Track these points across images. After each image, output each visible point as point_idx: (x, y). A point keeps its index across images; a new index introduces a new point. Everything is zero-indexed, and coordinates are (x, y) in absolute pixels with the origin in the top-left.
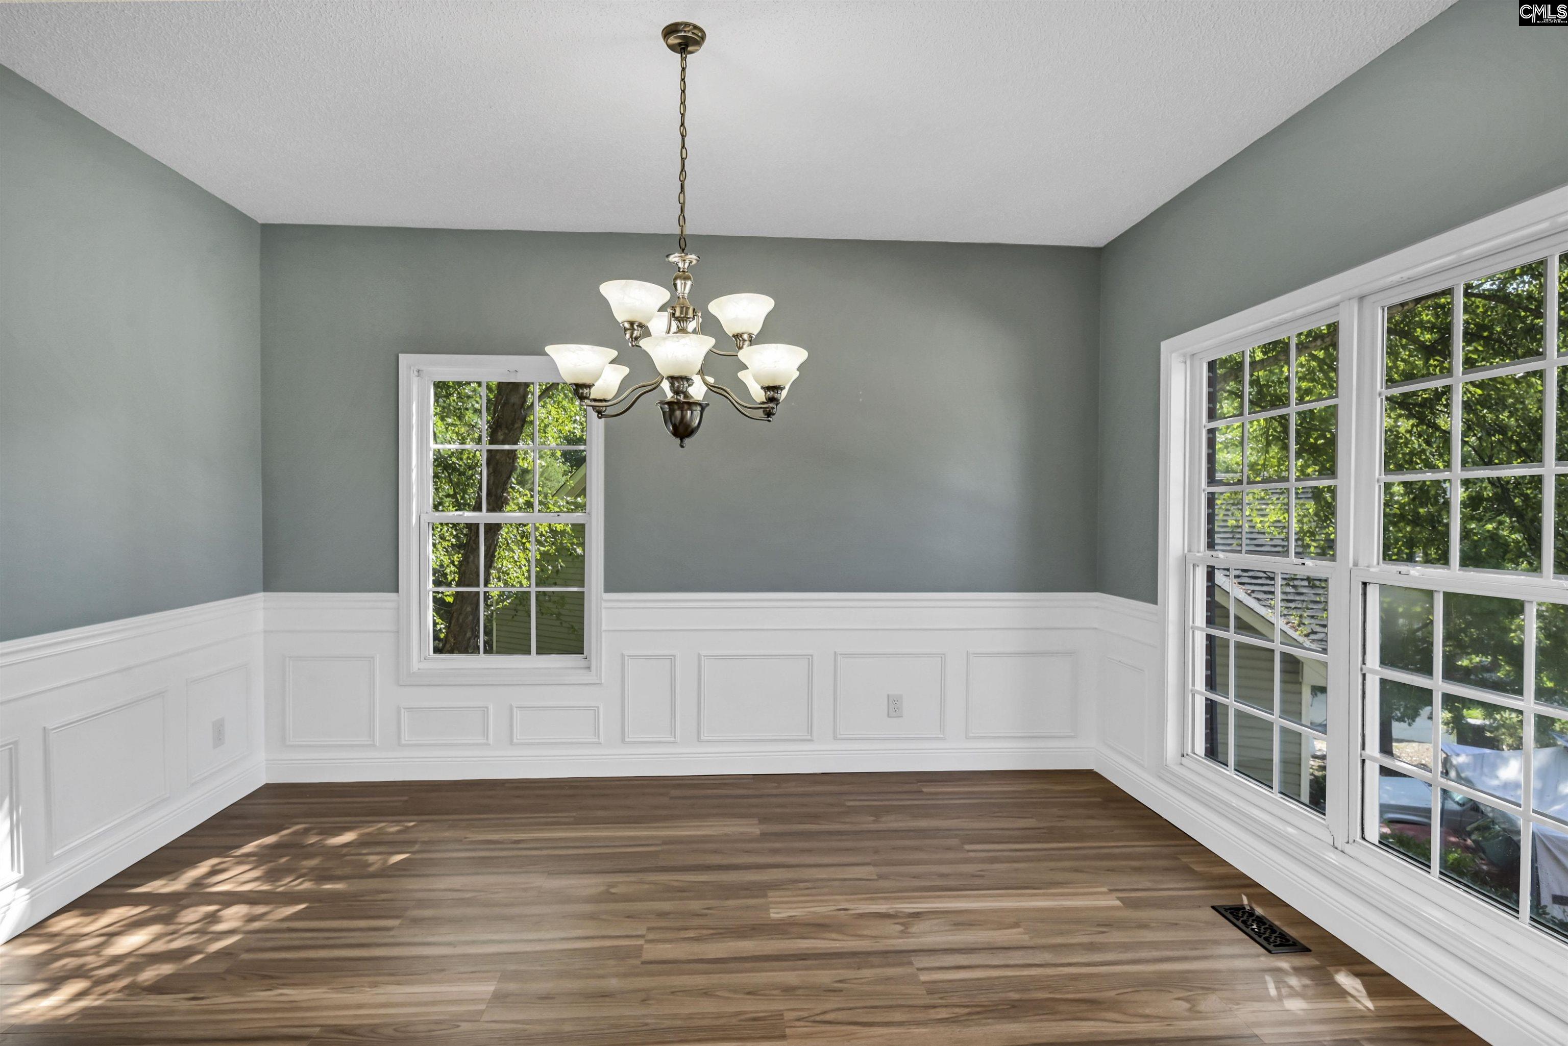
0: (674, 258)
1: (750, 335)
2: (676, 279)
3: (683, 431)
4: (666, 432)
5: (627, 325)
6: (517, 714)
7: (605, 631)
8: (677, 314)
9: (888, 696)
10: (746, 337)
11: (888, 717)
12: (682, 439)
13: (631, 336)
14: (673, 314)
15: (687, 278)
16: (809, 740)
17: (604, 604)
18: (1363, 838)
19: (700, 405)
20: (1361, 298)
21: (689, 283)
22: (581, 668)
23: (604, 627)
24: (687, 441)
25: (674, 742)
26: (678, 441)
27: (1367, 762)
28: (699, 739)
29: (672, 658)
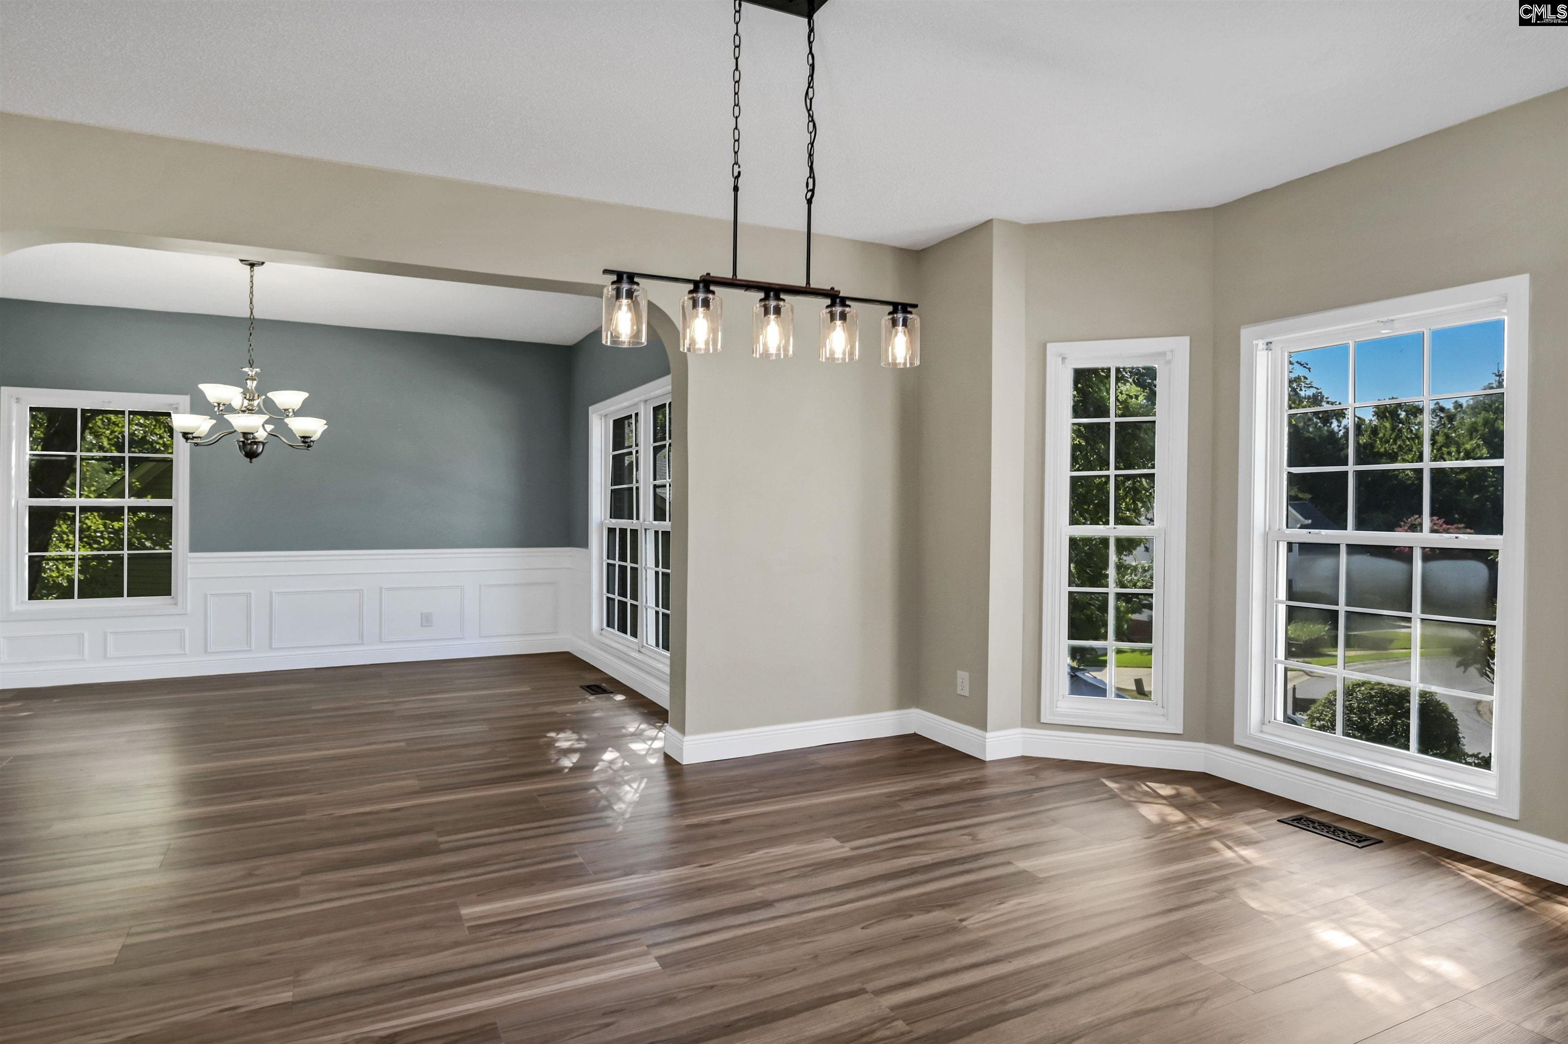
0: (246, 369)
1: (293, 410)
2: (247, 380)
3: (251, 455)
4: (241, 455)
5: (216, 404)
6: (110, 639)
7: (190, 578)
8: (248, 397)
9: (422, 613)
10: (290, 410)
11: (422, 626)
12: (251, 459)
13: (218, 409)
14: (245, 398)
15: (255, 380)
16: (360, 644)
17: (189, 560)
18: (647, 644)
19: (262, 442)
20: (646, 401)
21: (255, 383)
22: (171, 605)
23: (189, 576)
24: (254, 460)
25: (249, 651)
26: (249, 459)
27: (648, 609)
28: (270, 647)
29: (248, 595)
